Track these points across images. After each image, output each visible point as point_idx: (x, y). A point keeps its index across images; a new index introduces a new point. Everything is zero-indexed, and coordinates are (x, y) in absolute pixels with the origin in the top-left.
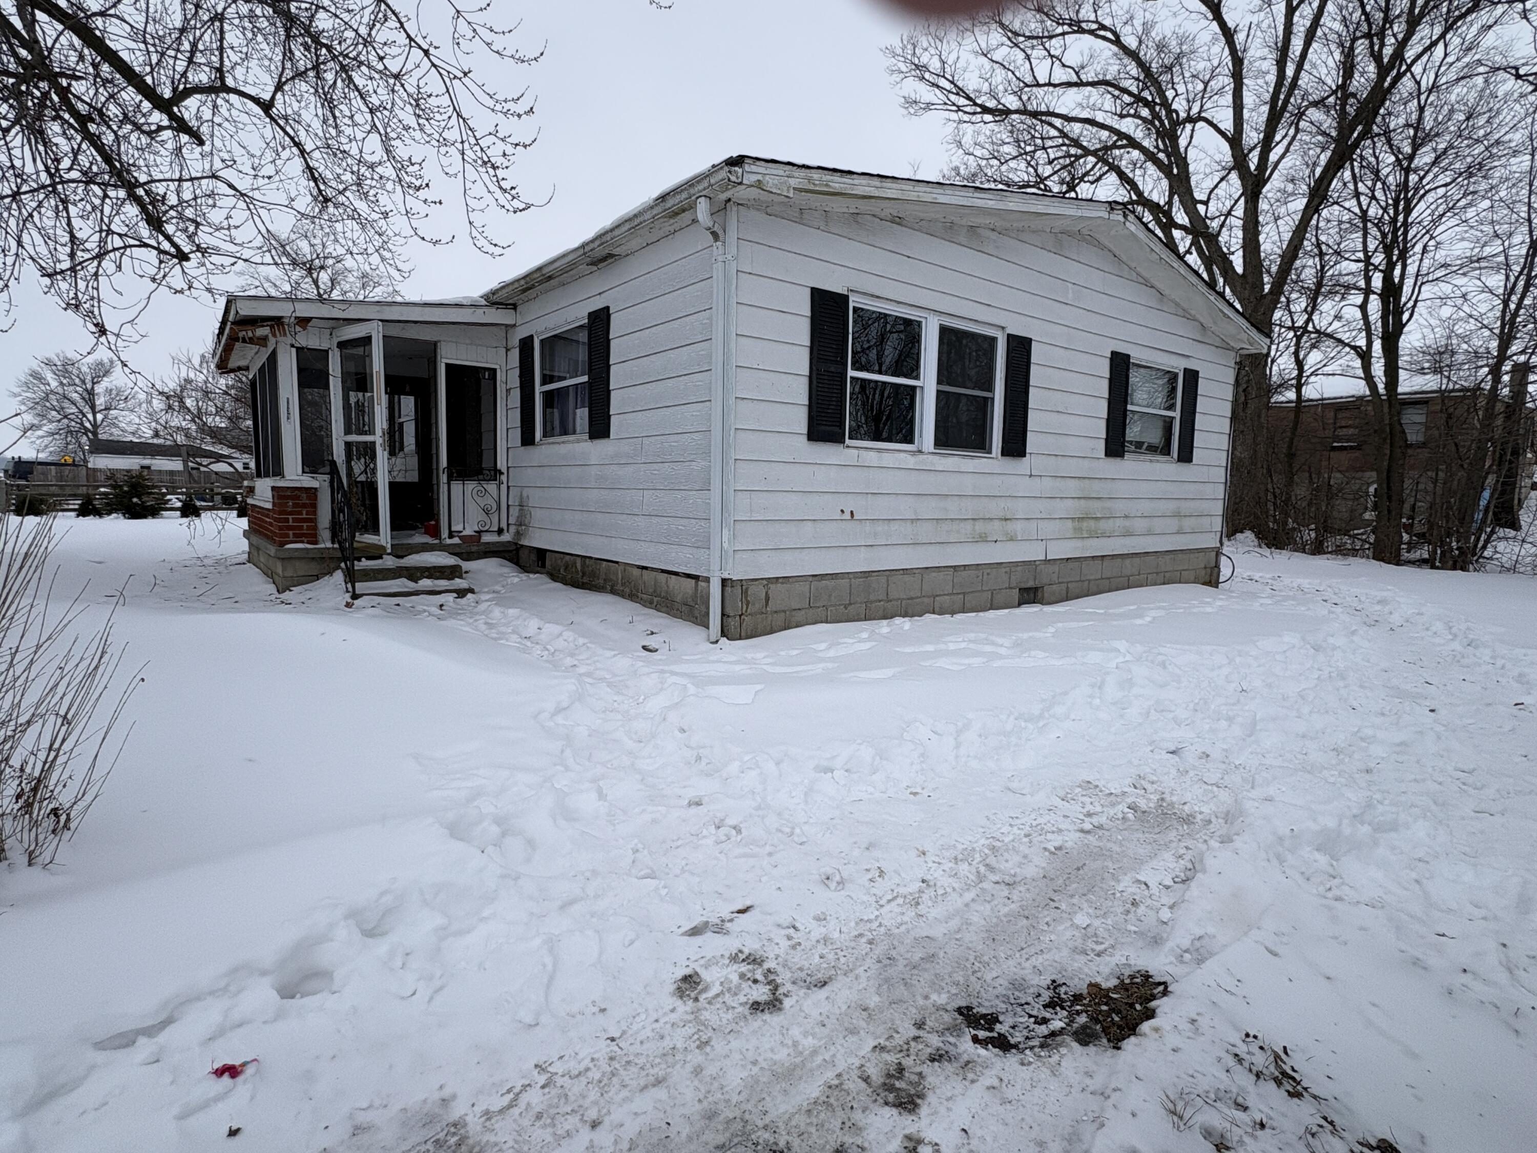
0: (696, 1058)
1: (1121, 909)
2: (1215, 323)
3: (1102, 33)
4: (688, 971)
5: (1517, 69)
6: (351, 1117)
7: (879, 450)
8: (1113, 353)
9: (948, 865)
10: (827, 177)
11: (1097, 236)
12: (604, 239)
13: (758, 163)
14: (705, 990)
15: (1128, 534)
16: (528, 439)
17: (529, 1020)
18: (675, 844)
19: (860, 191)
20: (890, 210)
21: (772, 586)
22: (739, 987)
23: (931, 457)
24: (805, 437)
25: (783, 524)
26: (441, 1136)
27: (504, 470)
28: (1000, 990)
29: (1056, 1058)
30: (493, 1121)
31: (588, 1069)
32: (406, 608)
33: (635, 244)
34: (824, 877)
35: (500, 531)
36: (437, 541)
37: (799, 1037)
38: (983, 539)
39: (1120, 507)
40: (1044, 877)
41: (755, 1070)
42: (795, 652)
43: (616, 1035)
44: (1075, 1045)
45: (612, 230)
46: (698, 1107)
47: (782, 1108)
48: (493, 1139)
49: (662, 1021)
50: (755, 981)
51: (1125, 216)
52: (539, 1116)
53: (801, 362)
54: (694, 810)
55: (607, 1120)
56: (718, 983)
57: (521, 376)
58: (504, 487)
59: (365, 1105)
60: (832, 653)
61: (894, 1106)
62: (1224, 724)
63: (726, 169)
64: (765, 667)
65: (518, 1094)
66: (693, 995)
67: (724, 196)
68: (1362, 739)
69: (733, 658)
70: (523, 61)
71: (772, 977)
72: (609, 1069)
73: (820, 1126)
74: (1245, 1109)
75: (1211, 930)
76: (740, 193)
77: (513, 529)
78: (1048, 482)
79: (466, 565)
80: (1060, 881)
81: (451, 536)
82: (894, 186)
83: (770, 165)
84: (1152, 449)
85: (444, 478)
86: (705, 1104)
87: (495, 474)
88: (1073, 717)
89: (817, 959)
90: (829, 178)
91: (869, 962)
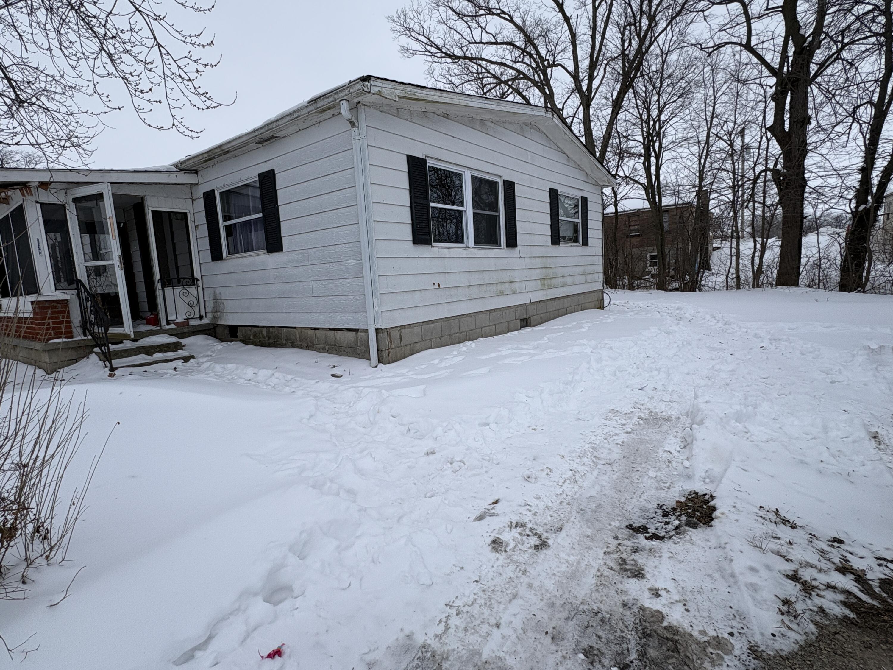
0: (525, 580)
1: (665, 466)
2: (592, 172)
3: (503, 15)
4: (492, 538)
5: (701, 45)
6: (362, 660)
7: (449, 248)
8: (550, 189)
9: (578, 460)
10: (414, 90)
11: (539, 126)
12: (270, 127)
13: (378, 80)
14: (507, 546)
15: (565, 285)
16: (217, 256)
17: (428, 582)
18: (431, 477)
19: (431, 98)
20: (442, 109)
21: (403, 331)
22: (522, 539)
23: (473, 250)
24: (411, 242)
25: (405, 293)
26: (420, 654)
27: (199, 278)
28: (638, 514)
29: (688, 537)
30: (443, 638)
31: (475, 600)
32: (152, 373)
33: (291, 130)
34: (526, 477)
35: (201, 318)
36: (158, 328)
37: (566, 557)
38: (501, 294)
39: (560, 271)
40: (624, 457)
41: (557, 578)
42: (423, 367)
43: (477, 579)
44: (691, 529)
45: (277, 121)
46: (542, 603)
47: (583, 593)
48: (450, 648)
49: (495, 566)
50: (528, 535)
51: (553, 115)
52: (466, 630)
53: (405, 198)
54: (431, 457)
55: (502, 621)
56: (511, 541)
57: (207, 216)
58: (200, 289)
59: (367, 650)
60: (443, 365)
61: (633, 577)
62: (656, 373)
63: (361, 83)
64: (413, 376)
65: (446, 622)
66: (503, 549)
67: (356, 100)
68: (716, 371)
69: (391, 374)
70: (200, 11)
71: (534, 532)
72: (486, 597)
73: (607, 596)
74: (779, 538)
75: (710, 466)
76: (367, 99)
77: (210, 315)
78: (528, 260)
79: (184, 341)
80: (632, 458)
81: (168, 323)
82: (447, 96)
83: (384, 82)
84: (570, 240)
85: (159, 286)
86: (545, 601)
87: (193, 281)
88: (584, 380)
89: (550, 518)
90: (415, 90)
91: (574, 514)
